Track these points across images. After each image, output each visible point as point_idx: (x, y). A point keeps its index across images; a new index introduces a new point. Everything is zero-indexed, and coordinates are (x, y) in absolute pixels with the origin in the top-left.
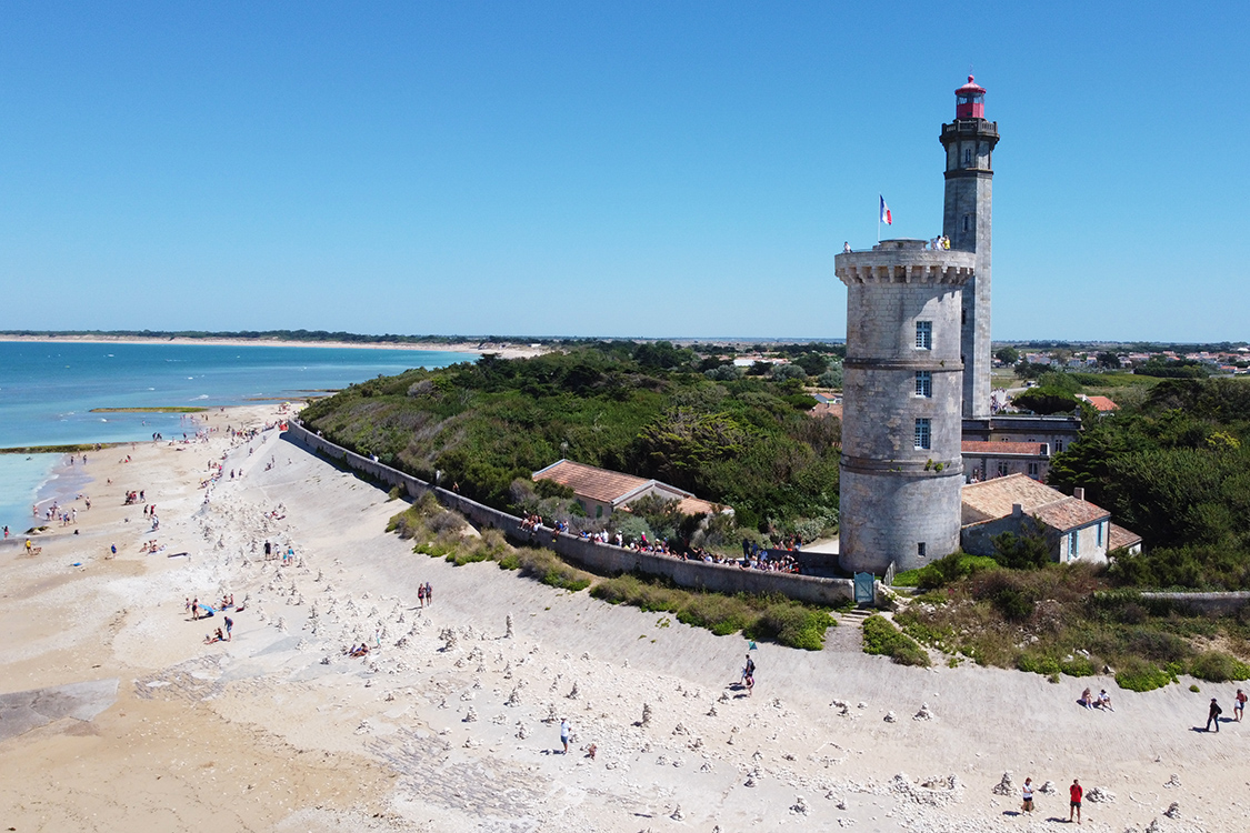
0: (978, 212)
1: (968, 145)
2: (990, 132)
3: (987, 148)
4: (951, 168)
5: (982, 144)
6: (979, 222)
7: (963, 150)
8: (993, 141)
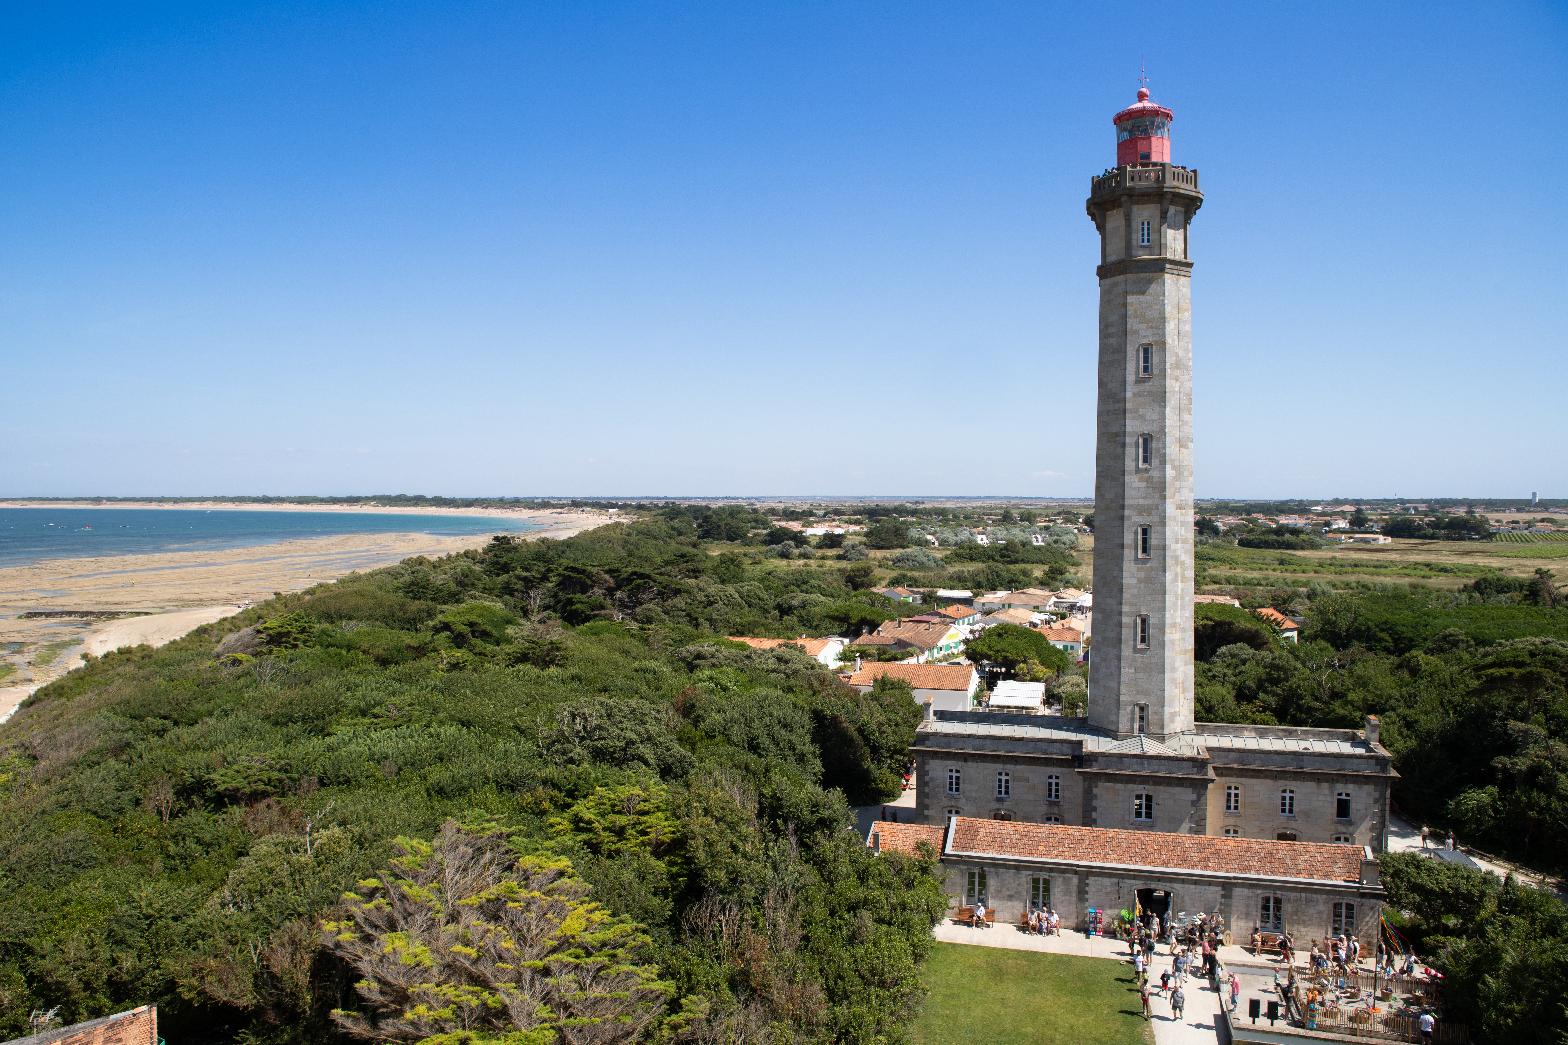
0: (1169, 340)
1: (1144, 213)
2: (1186, 188)
3: (1181, 218)
4: (1111, 259)
5: (1172, 210)
6: (1170, 360)
7: (1136, 223)
8: (1191, 204)
